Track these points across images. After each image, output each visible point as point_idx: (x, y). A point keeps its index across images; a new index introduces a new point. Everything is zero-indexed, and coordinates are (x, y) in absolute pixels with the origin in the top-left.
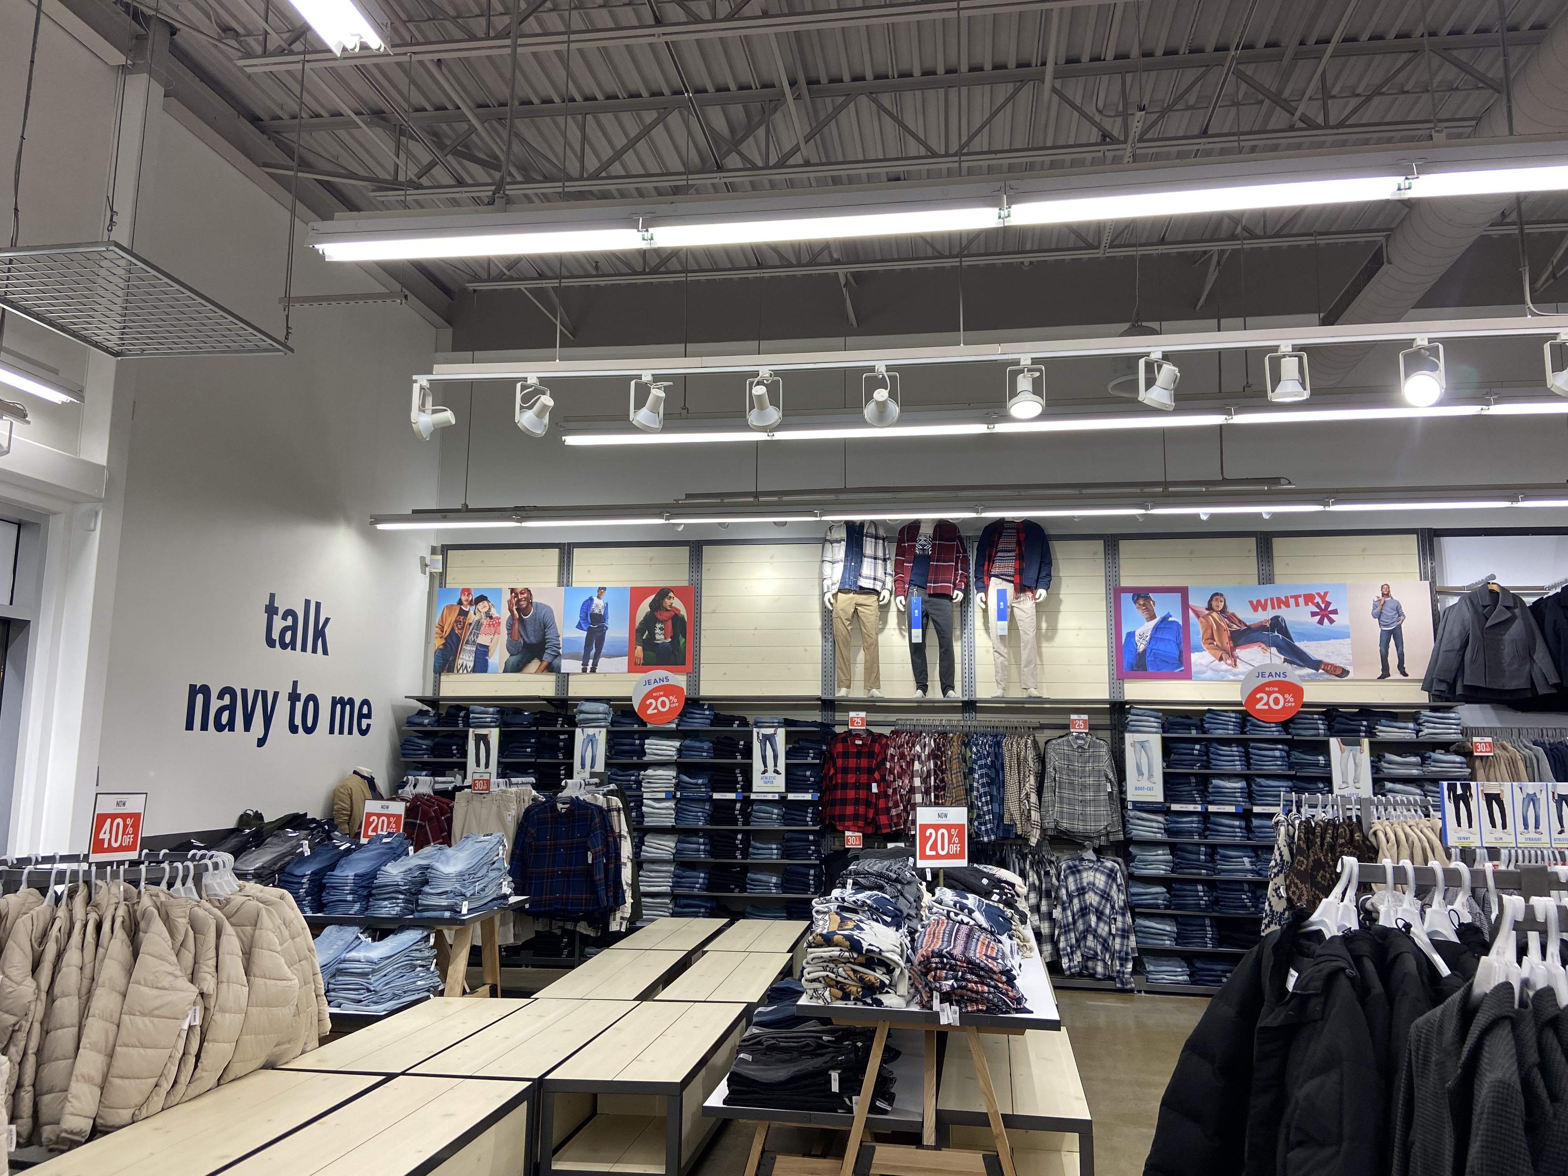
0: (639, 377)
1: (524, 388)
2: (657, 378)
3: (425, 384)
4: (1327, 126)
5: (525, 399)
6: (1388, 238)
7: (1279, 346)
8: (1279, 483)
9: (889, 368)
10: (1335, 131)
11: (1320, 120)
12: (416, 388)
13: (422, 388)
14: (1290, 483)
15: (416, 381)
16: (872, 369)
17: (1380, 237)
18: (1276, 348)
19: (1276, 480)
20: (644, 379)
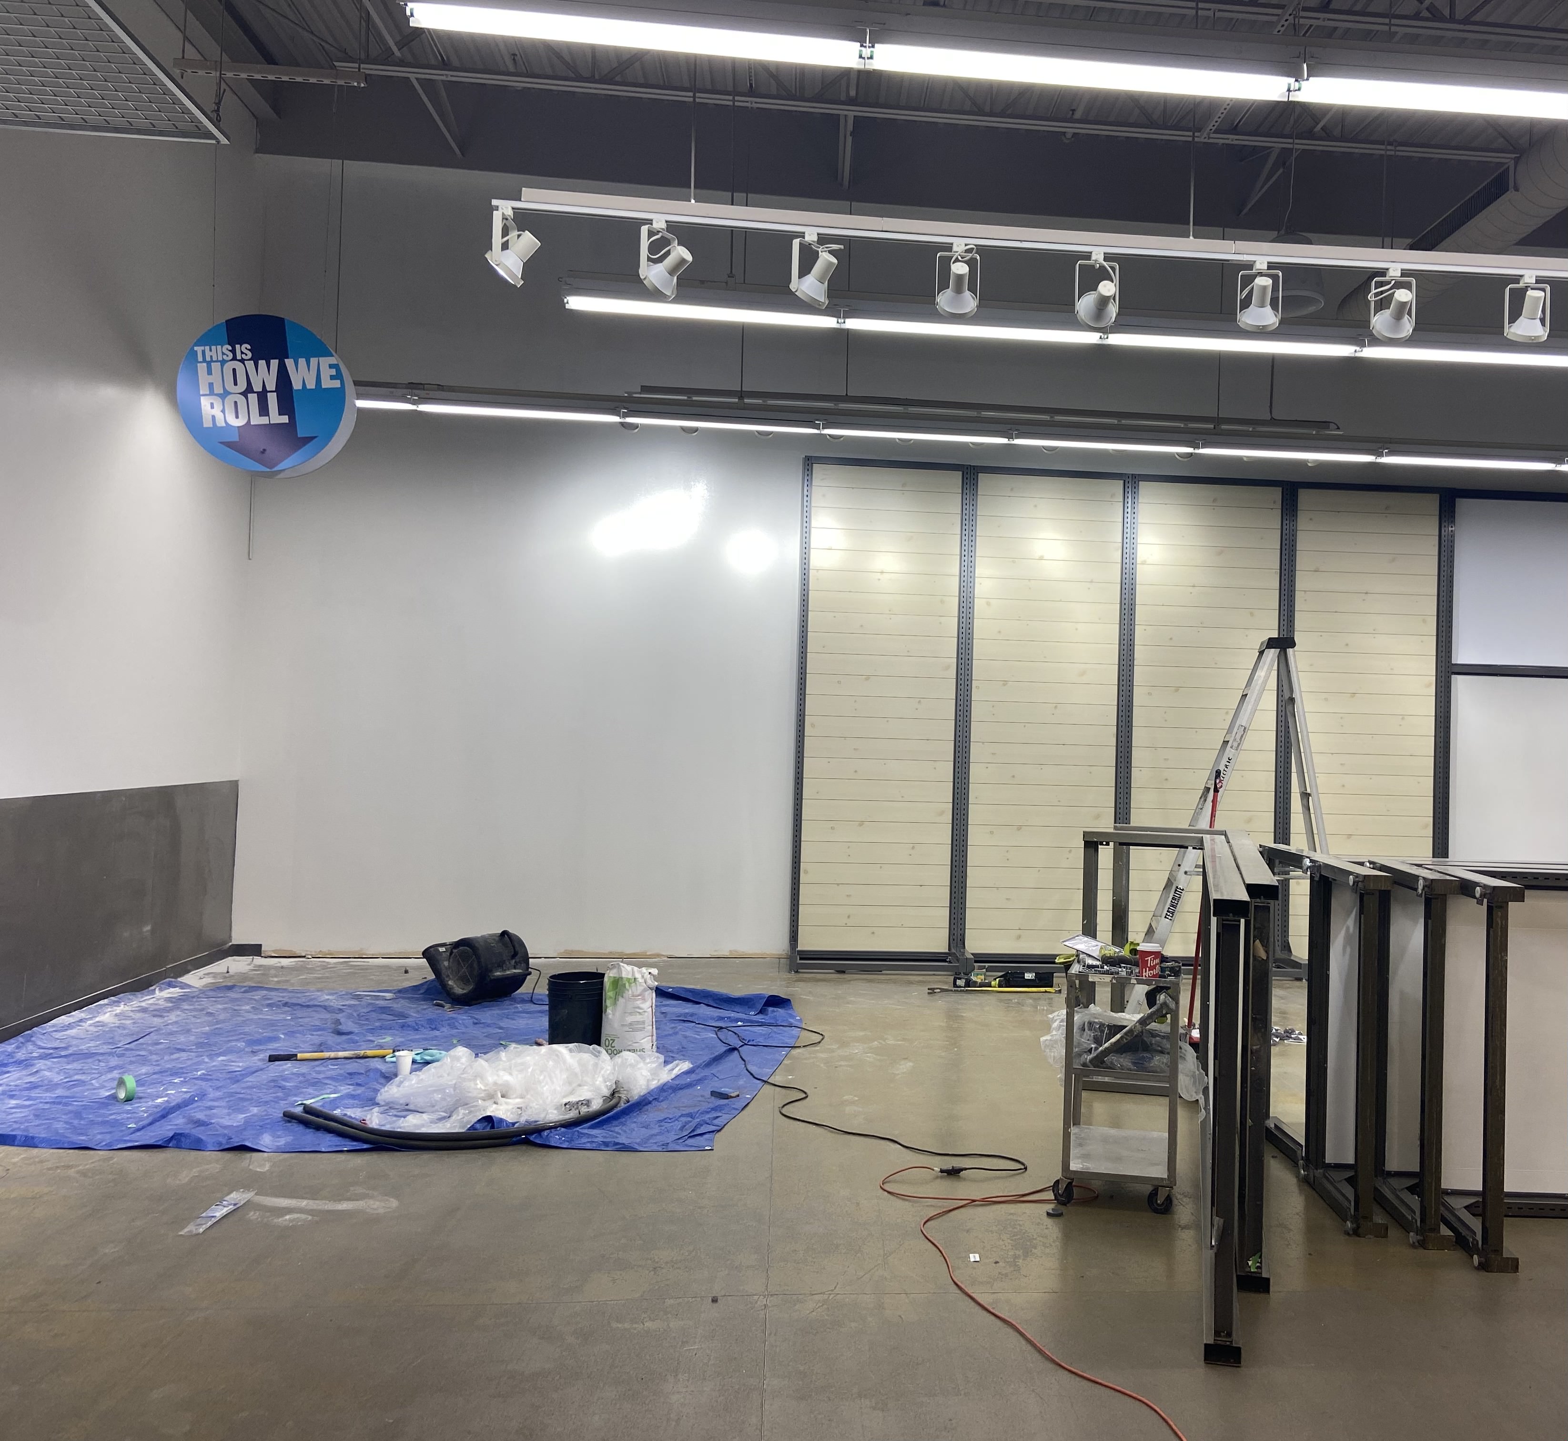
0: (802, 235)
1: (651, 233)
2: (823, 239)
3: (510, 213)
4: (1452, 19)
5: (654, 248)
6: (1517, 161)
7: (1522, 276)
8: (1328, 428)
9: (1108, 257)
10: (1461, 27)
11: (1446, 12)
12: (497, 217)
13: (505, 218)
14: (1338, 428)
15: (497, 208)
16: (1088, 256)
17: (1507, 159)
18: (1517, 279)
19: (1325, 424)
20: (808, 238)
